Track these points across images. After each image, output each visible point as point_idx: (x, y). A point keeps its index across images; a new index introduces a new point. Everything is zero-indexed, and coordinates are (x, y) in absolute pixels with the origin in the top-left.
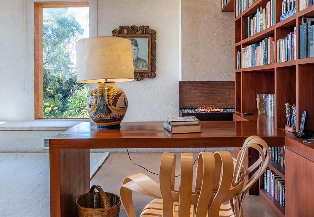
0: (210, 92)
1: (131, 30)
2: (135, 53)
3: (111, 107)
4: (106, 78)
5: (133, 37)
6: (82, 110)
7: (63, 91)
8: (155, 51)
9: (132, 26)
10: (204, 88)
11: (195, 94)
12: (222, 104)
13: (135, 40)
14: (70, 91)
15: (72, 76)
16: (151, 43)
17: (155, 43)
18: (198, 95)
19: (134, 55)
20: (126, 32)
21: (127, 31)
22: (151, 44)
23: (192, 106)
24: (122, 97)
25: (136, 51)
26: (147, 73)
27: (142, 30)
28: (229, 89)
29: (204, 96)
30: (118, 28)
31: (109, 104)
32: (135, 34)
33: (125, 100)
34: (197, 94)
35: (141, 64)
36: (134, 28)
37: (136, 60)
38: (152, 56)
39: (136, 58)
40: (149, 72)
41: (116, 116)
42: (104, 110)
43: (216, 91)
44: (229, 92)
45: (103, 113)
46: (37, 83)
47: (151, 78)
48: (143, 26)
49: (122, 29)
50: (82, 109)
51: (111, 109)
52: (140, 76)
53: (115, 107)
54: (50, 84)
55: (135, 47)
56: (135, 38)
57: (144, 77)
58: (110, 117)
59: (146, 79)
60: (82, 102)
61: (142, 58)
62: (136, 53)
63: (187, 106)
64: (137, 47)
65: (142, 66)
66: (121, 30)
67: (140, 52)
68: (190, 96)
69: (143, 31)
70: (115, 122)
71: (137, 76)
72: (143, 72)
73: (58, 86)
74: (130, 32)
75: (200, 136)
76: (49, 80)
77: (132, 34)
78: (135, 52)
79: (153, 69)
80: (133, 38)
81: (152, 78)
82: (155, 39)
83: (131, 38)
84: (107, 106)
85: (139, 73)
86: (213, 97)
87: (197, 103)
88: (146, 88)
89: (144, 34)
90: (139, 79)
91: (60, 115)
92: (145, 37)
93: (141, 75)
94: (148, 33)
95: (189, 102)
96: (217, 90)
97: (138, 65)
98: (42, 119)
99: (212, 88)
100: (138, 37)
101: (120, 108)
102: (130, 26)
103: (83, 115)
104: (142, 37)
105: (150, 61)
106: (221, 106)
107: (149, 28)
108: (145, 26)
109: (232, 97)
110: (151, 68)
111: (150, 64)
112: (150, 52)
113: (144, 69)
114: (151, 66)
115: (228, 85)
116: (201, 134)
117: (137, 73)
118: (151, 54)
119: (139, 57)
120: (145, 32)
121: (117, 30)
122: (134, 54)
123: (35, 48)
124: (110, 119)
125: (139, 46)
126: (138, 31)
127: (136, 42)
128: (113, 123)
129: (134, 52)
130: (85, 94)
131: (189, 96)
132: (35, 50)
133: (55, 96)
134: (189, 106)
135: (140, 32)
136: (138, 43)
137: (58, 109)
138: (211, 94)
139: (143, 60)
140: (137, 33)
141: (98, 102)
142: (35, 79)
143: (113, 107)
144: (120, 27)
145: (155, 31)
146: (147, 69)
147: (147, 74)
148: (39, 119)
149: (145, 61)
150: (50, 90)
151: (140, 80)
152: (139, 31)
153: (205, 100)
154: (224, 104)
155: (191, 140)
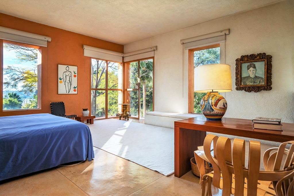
1: (250, 57)
3: (214, 107)
4: (213, 89)
5: (251, 62)
8: (271, 70)
16: (267, 64)
19: (252, 74)
20: (246, 59)
22: (267, 66)
24: (222, 102)
25: (254, 72)
26: (263, 87)
30: (240, 57)
31: (212, 105)
32: (253, 60)
33: (224, 103)
35: (259, 80)
36: (252, 56)
37: (254, 78)
38: (268, 75)
39: (254, 76)
40: (265, 86)
41: (217, 113)
42: (209, 109)
45: (208, 110)
46: (190, 93)
48: (260, 54)
51: (213, 109)
52: (258, 89)
53: (216, 107)
55: (254, 69)
56: (253, 63)
57: (261, 90)
58: (213, 114)
59: (262, 91)
61: (259, 76)
65: (259, 82)
66: (242, 58)
67: (257, 72)
70: (217, 117)
71: (255, 89)
72: (260, 86)
74: (250, 59)
75: (281, 133)
77: (251, 60)
79: (269, 84)
81: (268, 90)
82: (271, 61)
84: (211, 106)
85: (257, 87)
88: (262, 97)
89: (261, 59)
92: (262, 61)
94: (264, 58)
97: (256, 82)
98: (193, 113)
100: (256, 61)
101: (220, 108)
102: (249, 55)
104: (259, 61)
105: (266, 78)
107: (265, 55)
108: (262, 53)
110: (267, 83)
111: (266, 80)
112: (266, 72)
113: (261, 84)
114: (267, 81)
116: (282, 132)
117: (255, 87)
118: (267, 72)
119: (257, 75)
120: (261, 58)
121: (239, 59)
123: (189, 74)
124: (213, 115)
125: (257, 68)
126: (256, 57)
127: (254, 65)
128: (215, 117)
132: (189, 75)
135: (258, 57)
139: (260, 77)
140: (255, 59)
141: (206, 104)
142: (189, 91)
143: (215, 107)
144: (242, 56)
145: (271, 56)
146: (263, 84)
148: (191, 113)
149: (262, 78)
151: (258, 92)
155: (266, 134)
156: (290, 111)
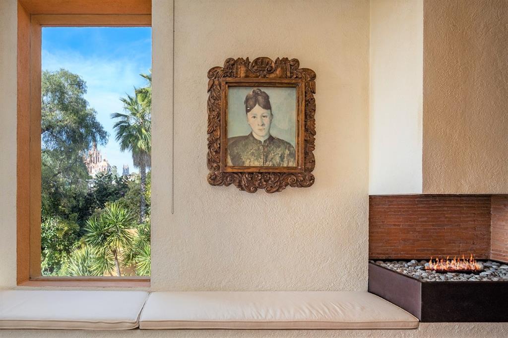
0: (429, 222)
1: (255, 68)
2: (263, 125)
5: (260, 85)
6: (108, 238)
7: (80, 210)
9: (258, 59)
10: (415, 211)
11: (395, 225)
12: (457, 249)
13: (264, 93)
14: (88, 209)
15: (91, 191)
16: (305, 100)
17: (313, 100)
18: (401, 227)
20: (242, 72)
21: (247, 71)
23: (387, 254)
25: (266, 121)
26: (292, 173)
27: (282, 68)
28: (473, 215)
29: (415, 231)
30: (224, 63)
32: (264, 77)
34: (399, 225)
35: (279, 151)
36: (262, 64)
37: (265, 142)
39: (267, 138)
40: (298, 171)
43: (443, 219)
44: (474, 221)
47: (302, 186)
48: (283, 60)
49: (233, 65)
50: (108, 236)
52: (277, 182)
54: (64, 201)
55: (265, 111)
57: (287, 185)
59: (290, 188)
60: (108, 226)
61: (280, 137)
62: (267, 126)
63: (378, 254)
64: (269, 111)
65: (281, 157)
66: (230, 69)
67: (275, 121)
68: (383, 230)
69: (284, 70)
71: (268, 180)
72: (285, 171)
73: (75, 203)
74: (253, 72)
76: (63, 196)
77: (257, 77)
78: (264, 121)
79: (309, 166)
80: (260, 88)
81: (306, 186)
82: (313, 92)
83: (255, 89)
85: (274, 173)
86: (437, 233)
87: (400, 247)
89: (286, 77)
90: (275, 189)
91: (76, 240)
92: (289, 85)
93: (279, 178)
94: (297, 77)
95: (381, 244)
96: (446, 217)
97: (270, 156)
99: (434, 211)
100: (273, 85)
102: (252, 58)
103: (109, 244)
104: (282, 85)
105: (301, 146)
106: (455, 254)
107: (299, 65)
108: (290, 59)
109: (479, 233)
110: (305, 162)
111: (302, 152)
112: (302, 123)
113: (285, 165)
115: (470, 205)
117: (269, 173)
118: (305, 127)
119: (274, 134)
120: (289, 74)
121: (221, 68)
122: (261, 127)
125: (273, 107)
126: (270, 71)
127: (267, 98)
129: (262, 122)
130: (111, 215)
131: (380, 230)
133: (70, 215)
134: (381, 254)
135: (278, 72)
136: (271, 101)
137: (74, 233)
138: (433, 225)
139: (282, 142)
140: (271, 76)
144: (229, 60)
145: (313, 71)
146: (292, 164)
147: (293, 177)
149: (288, 145)
150: (63, 209)
151: (277, 190)
152: (275, 70)
153: (418, 240)
154: (461, 249)
156: (358, 253)
